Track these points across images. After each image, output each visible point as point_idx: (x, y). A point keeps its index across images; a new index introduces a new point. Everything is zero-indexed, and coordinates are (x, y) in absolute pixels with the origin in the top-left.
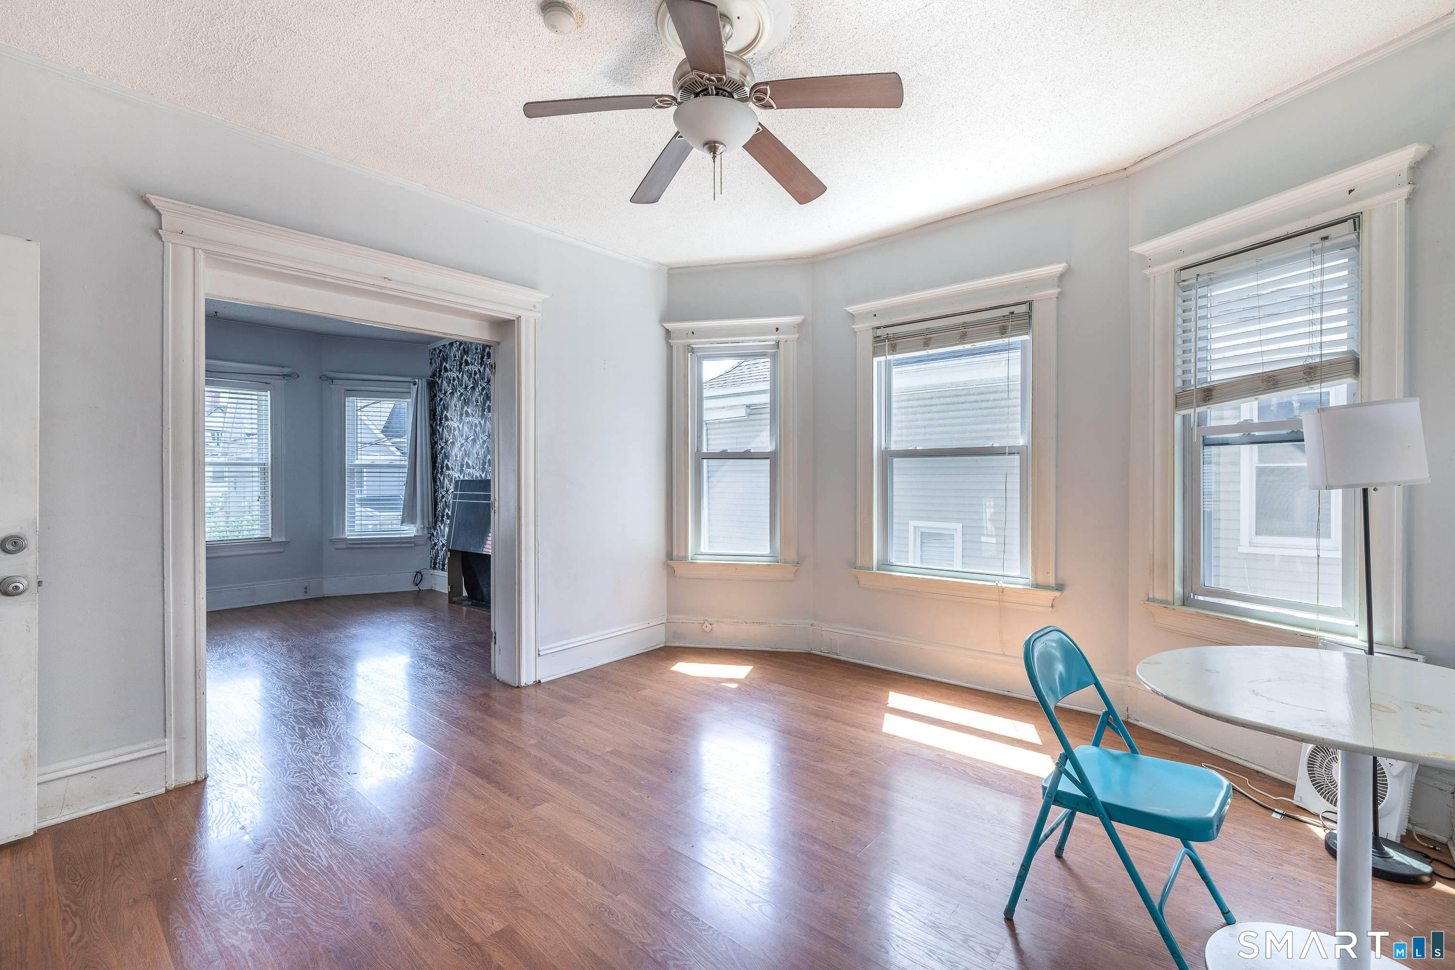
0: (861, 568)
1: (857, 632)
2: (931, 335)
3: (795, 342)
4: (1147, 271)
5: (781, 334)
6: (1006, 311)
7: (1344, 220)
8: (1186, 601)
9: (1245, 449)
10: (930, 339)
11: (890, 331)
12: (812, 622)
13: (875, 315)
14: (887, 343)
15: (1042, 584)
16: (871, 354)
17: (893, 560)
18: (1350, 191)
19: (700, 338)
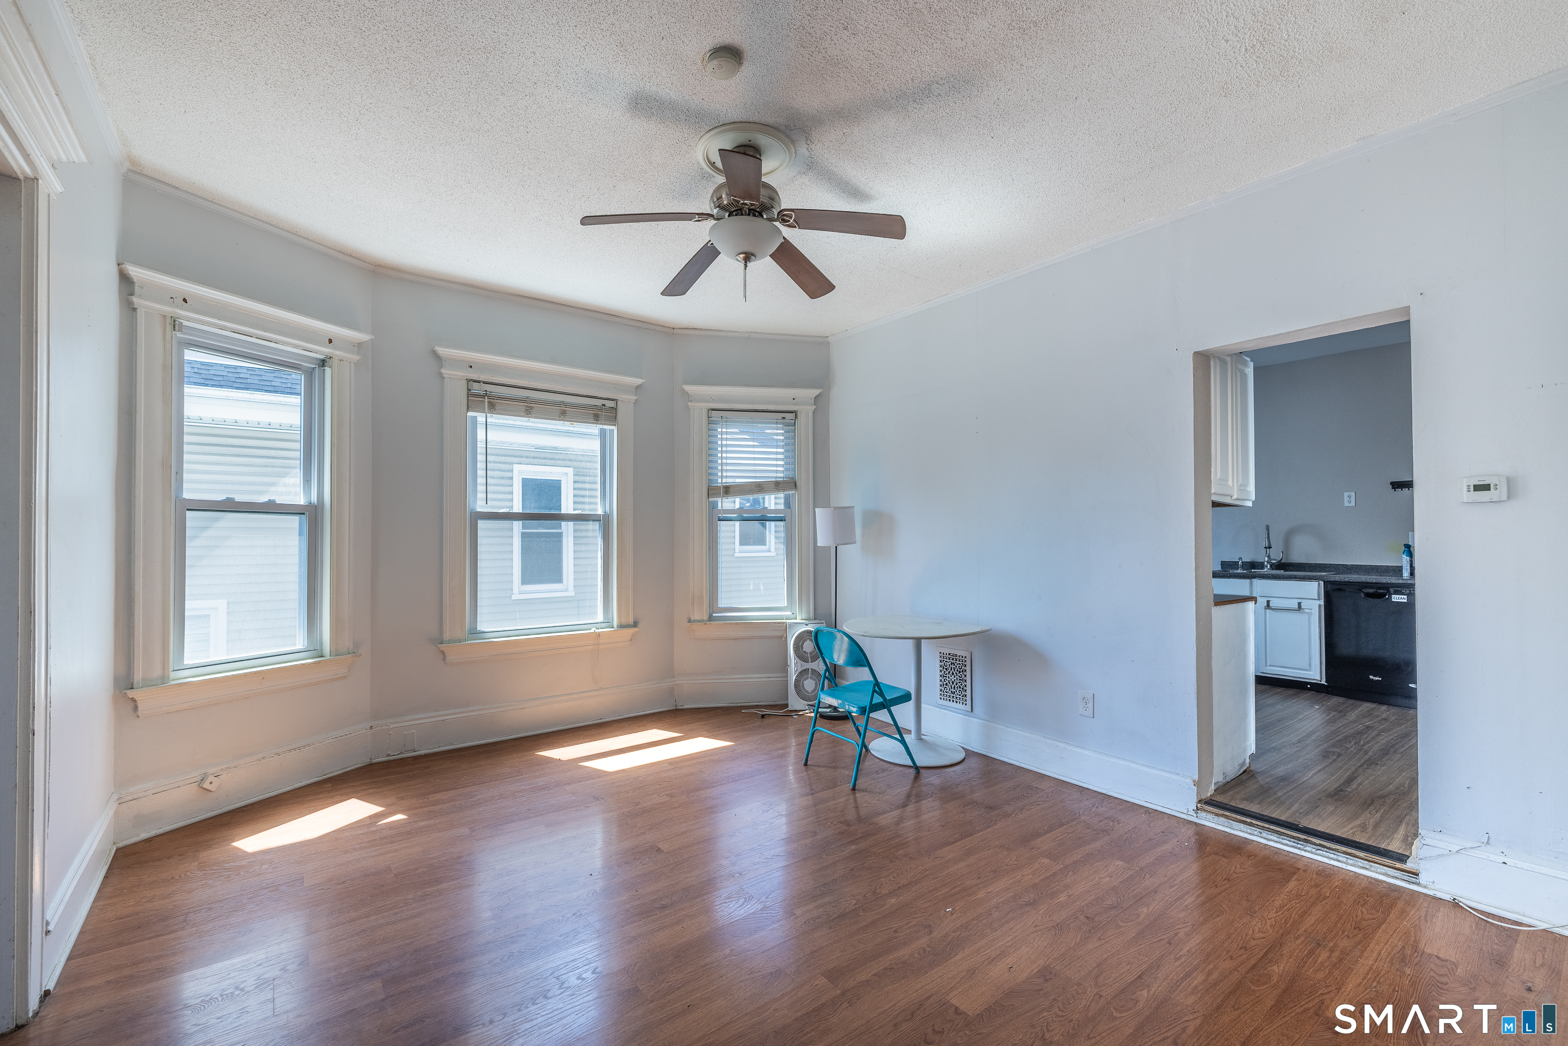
0: (449, 642)
1: (442, 716)
2: (535, 405)
3: (353, 365)
4: (690, 404)
5: (335, 348)
6: (599, 403)
7: (792, 412)
8: (711, 618)
9: (737, 524)
10: (532, 408)
11: (489, 388)
12: (370, 724)
13: (471, 367)
14: (486, 400)
15: (624, 624)
16: (466, 407)
17: (480, 627)
18: (794, 399)
19: (198, 313)
